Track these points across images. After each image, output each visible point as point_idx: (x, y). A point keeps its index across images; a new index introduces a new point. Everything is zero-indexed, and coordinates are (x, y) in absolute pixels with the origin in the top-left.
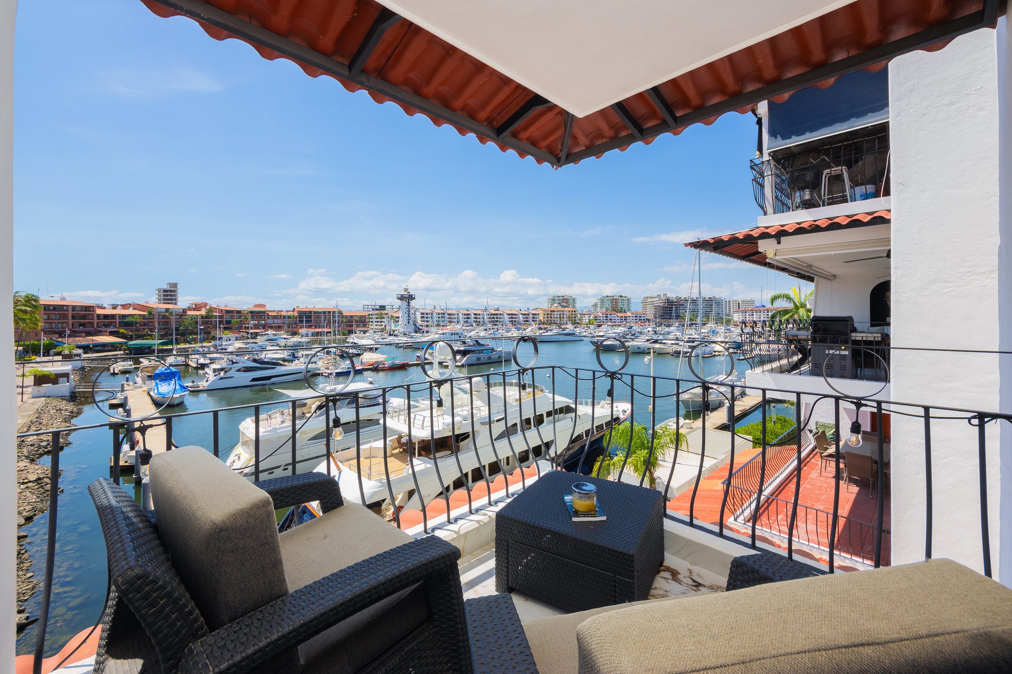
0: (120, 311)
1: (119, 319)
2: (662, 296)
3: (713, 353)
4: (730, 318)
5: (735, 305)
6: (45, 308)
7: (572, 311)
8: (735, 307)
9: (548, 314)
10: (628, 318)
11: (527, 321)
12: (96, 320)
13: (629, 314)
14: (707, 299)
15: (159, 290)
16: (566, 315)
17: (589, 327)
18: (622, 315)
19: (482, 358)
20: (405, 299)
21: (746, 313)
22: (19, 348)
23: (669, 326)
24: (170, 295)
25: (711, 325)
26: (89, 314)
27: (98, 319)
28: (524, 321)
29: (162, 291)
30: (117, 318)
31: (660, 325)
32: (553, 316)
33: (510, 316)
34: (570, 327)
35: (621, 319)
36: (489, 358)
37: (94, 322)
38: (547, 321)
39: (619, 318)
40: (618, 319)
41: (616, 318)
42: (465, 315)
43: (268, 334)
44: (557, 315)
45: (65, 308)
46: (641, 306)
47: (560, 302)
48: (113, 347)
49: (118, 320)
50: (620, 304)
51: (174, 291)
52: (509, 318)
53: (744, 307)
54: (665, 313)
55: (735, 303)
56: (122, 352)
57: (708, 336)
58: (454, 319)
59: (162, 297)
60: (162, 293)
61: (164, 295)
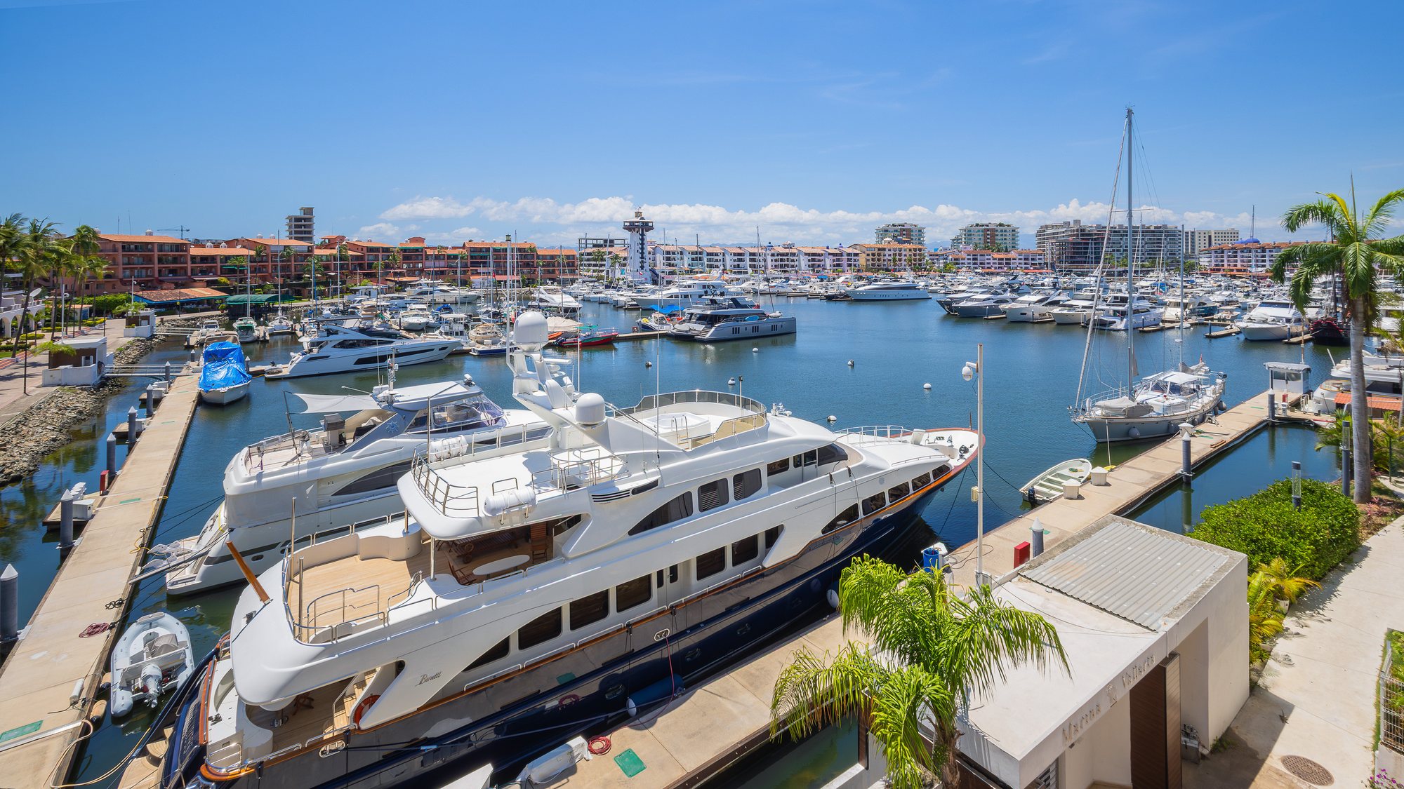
0: (224, 251)
1: (221, 263)
2: (1072, 224)
3: (1161, 324)
4: (1193, 261)
5: (1202, 238)
6: (123, 247)
7: (915, 250)
8: (1202, 242)
9: (873, 255)
10: (1012, 261)
11: (839, 265)
12: (189, 265)
13: (1013, 254)
14: (1152, 229)
15: (290, 218)
16: (905, 255)
17: (943, 277)
18: (1002, 256)
19: (742, 329)
20: (637, 230)
21: (1223, 252)
22: (84, 306)
23: (1081, 275)
24: (305, 226)
25: (1159, 275)
26: (181, 255)
27: (193, 263)
28: (834, 266)
29: (293, 220)
30: (219, 261)
31: (1069, 273)
32: (882, 258)
33: (810, 258)
34: (908, 277)
35: (999, 264)
36: (755, 329)
37: (187, 267)
38: (873, 265)
39: (997, 261)
40: (994, 263)
41: (992, 261)
42: (735, 254)
43: (421, 285)
44: (890, 255)
45: (150, 246)
46: (1035, 241)
47: (896, 234)
48: (210, 304)
49: (219, 265)
50: (999, 237)
51: (310, 220)
52: (809, 261)
53: (1220, 242)
54: (1077, 253)
55: (1202, 235)
56: (219, 312)
57: (1153, 293)
58: (717, 261)
59: (293, 229)
60: (293, 223)
61: (296, 226)
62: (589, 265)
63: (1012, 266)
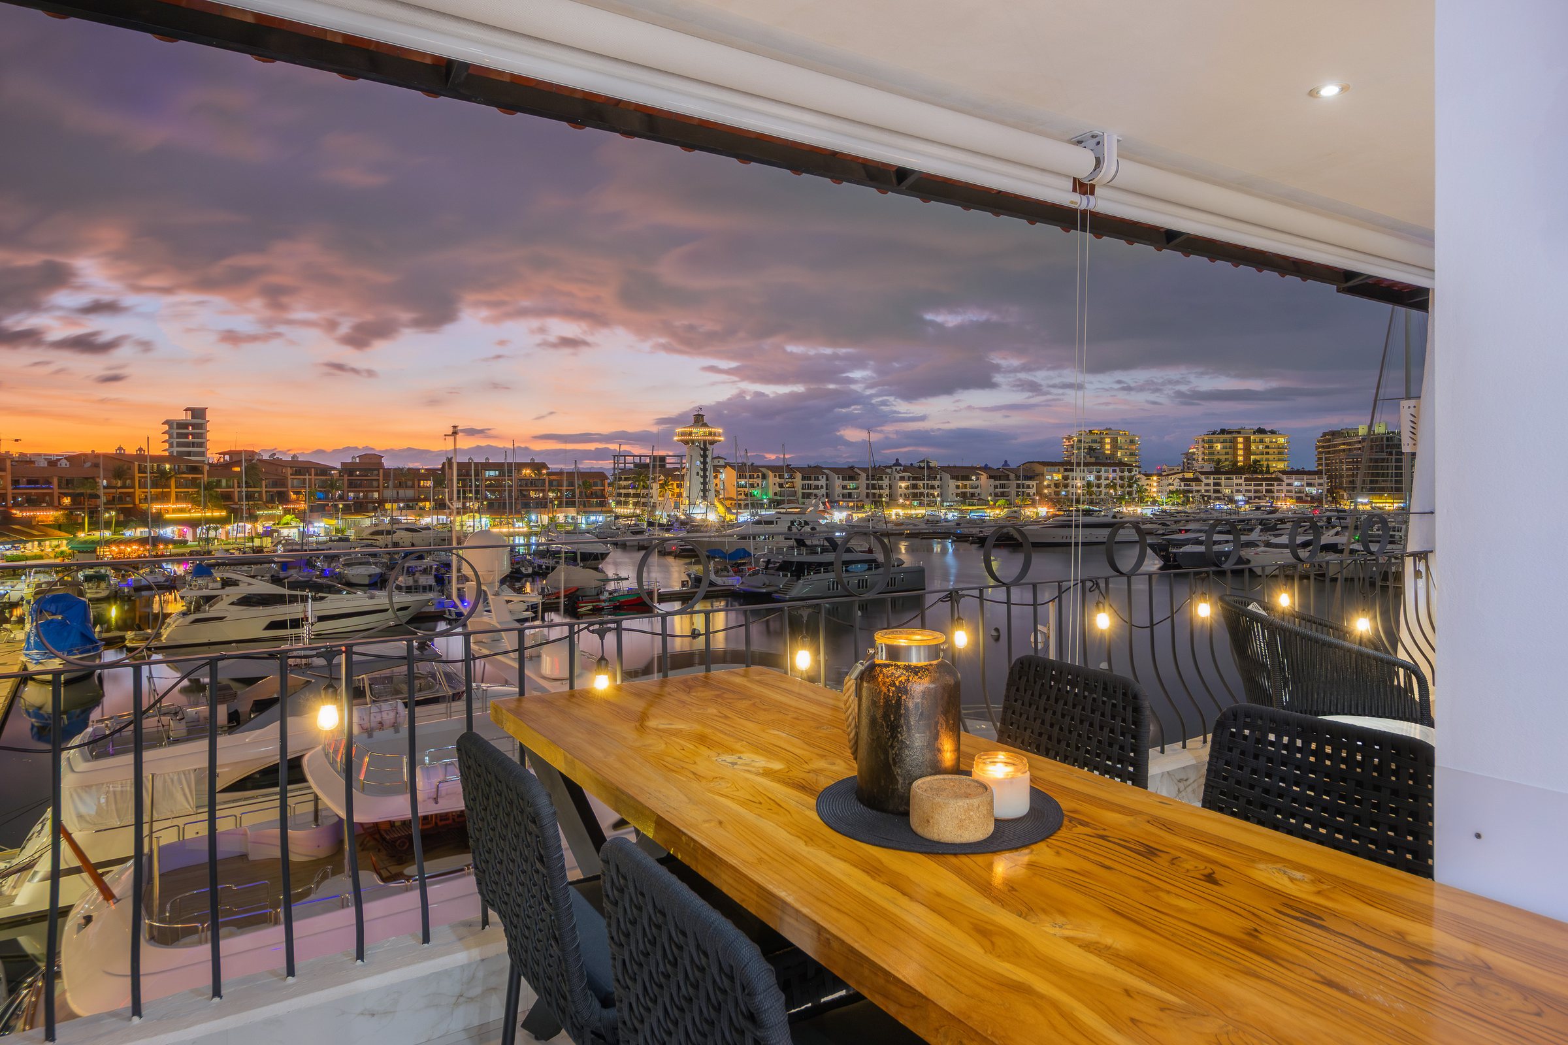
1: (60, 487)
10: (1276, 488)
11: (1004, 494)
15: (170, 424)
16: (1107, 479)
19: (843, 582)
24: (193, 435)
28: (996, 495)
29: (175, 426)
32: (1070, 482)
35: (1256, 491)
36: (862, 583)
38: (1057, 494)
39: (1252, 488)
42: (845, 478)
51: (201, 426)
58: (817, 487)
59: (175, 441)
60: (175, 431)
61: (179, 435)
62: (628, 495)
63: (1276, 495)
